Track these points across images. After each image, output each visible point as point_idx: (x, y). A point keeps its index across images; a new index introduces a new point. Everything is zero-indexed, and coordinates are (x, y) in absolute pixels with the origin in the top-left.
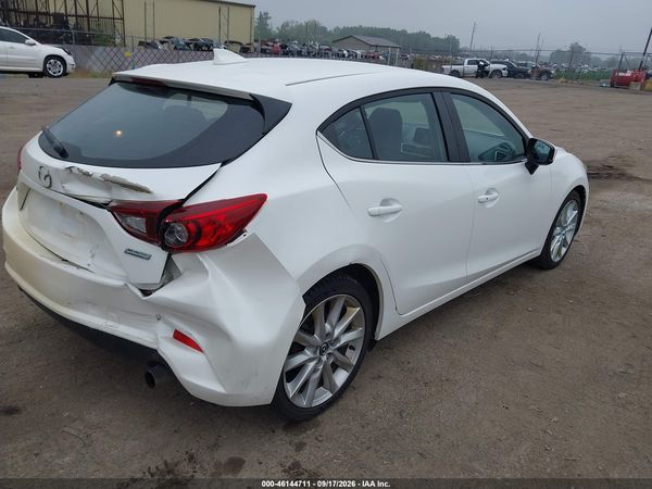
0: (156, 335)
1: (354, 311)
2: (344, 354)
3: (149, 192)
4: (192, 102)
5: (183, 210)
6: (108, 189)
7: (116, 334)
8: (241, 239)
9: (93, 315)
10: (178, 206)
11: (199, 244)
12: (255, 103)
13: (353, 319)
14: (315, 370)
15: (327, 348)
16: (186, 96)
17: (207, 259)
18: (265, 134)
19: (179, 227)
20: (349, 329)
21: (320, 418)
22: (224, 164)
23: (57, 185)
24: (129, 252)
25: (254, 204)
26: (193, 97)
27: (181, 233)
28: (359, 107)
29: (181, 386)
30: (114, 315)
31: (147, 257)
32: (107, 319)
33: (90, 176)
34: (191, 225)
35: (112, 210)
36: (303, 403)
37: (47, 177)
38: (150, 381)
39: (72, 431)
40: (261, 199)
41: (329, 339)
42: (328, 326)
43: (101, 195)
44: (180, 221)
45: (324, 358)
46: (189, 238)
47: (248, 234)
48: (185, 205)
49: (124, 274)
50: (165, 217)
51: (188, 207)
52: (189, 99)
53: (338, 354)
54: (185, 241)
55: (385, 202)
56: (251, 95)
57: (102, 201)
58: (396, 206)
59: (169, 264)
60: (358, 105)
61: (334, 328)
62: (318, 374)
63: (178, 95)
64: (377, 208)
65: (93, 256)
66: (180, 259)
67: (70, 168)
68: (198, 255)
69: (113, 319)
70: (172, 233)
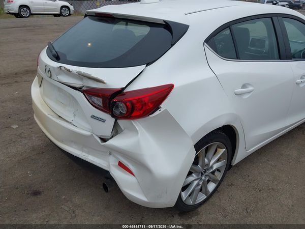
0: (109, 163)
1: (222, 151)
2: (214, 174)
3: (103, 83)
4: (128, 26)
5: (124, 94)
6: (81, 79)
7: (87, 160)
8: (158, 112)
9: (75, 148)
10: (120, 92)
11: (133, 115)
12: (166, 26)
13: (221, 156)
14: (198, 185)
15: (205, 172)
16: (125, 23)
17: (138, 124)
18: (173, 45)
19: (121, 105)
20: (218, 161)
21: (199, 209)
22: (148, 65)
23: (54, 76)
24: (93, 117)
25: (166, 90)
26: (129, 23)
27: (122, 109)
28: (229, 27)
29: (123, 194)
30: (86, 150)
31: (104, 121)
32: (83, 152)
33: (71, 72)
34: (129, 104)
35: (83, 92)
36: (191, 202)
37: (49, 71)
38: (105, 188)
39: (66, 208)
40: (171, 87)
41: (207, 167)
42: (206, 160)
43: (77, 83)
44: (122, 101)
45: (203, 178)
46: (127, 112)
47: (162, 110)
48: (125, 91)
49: (90, 128)
50: (113, 98)
51: (127, 92)
52: (127, 25)
53: (211, 175)
54: (125, 112)
55: (244, 86)
56: (164, 21)
57: (78, 86)
58: (250, 88)
59: (116, 125)
60: (228, 26)
61: (210, 161)
62: (200, 187)
63: (122, 22)
64: (239, 90)
65: (75, 116)
66: (122, 123)
67: (60, 67)
68: (132, 121)
69: (86, 152)
70: (117, 107)
